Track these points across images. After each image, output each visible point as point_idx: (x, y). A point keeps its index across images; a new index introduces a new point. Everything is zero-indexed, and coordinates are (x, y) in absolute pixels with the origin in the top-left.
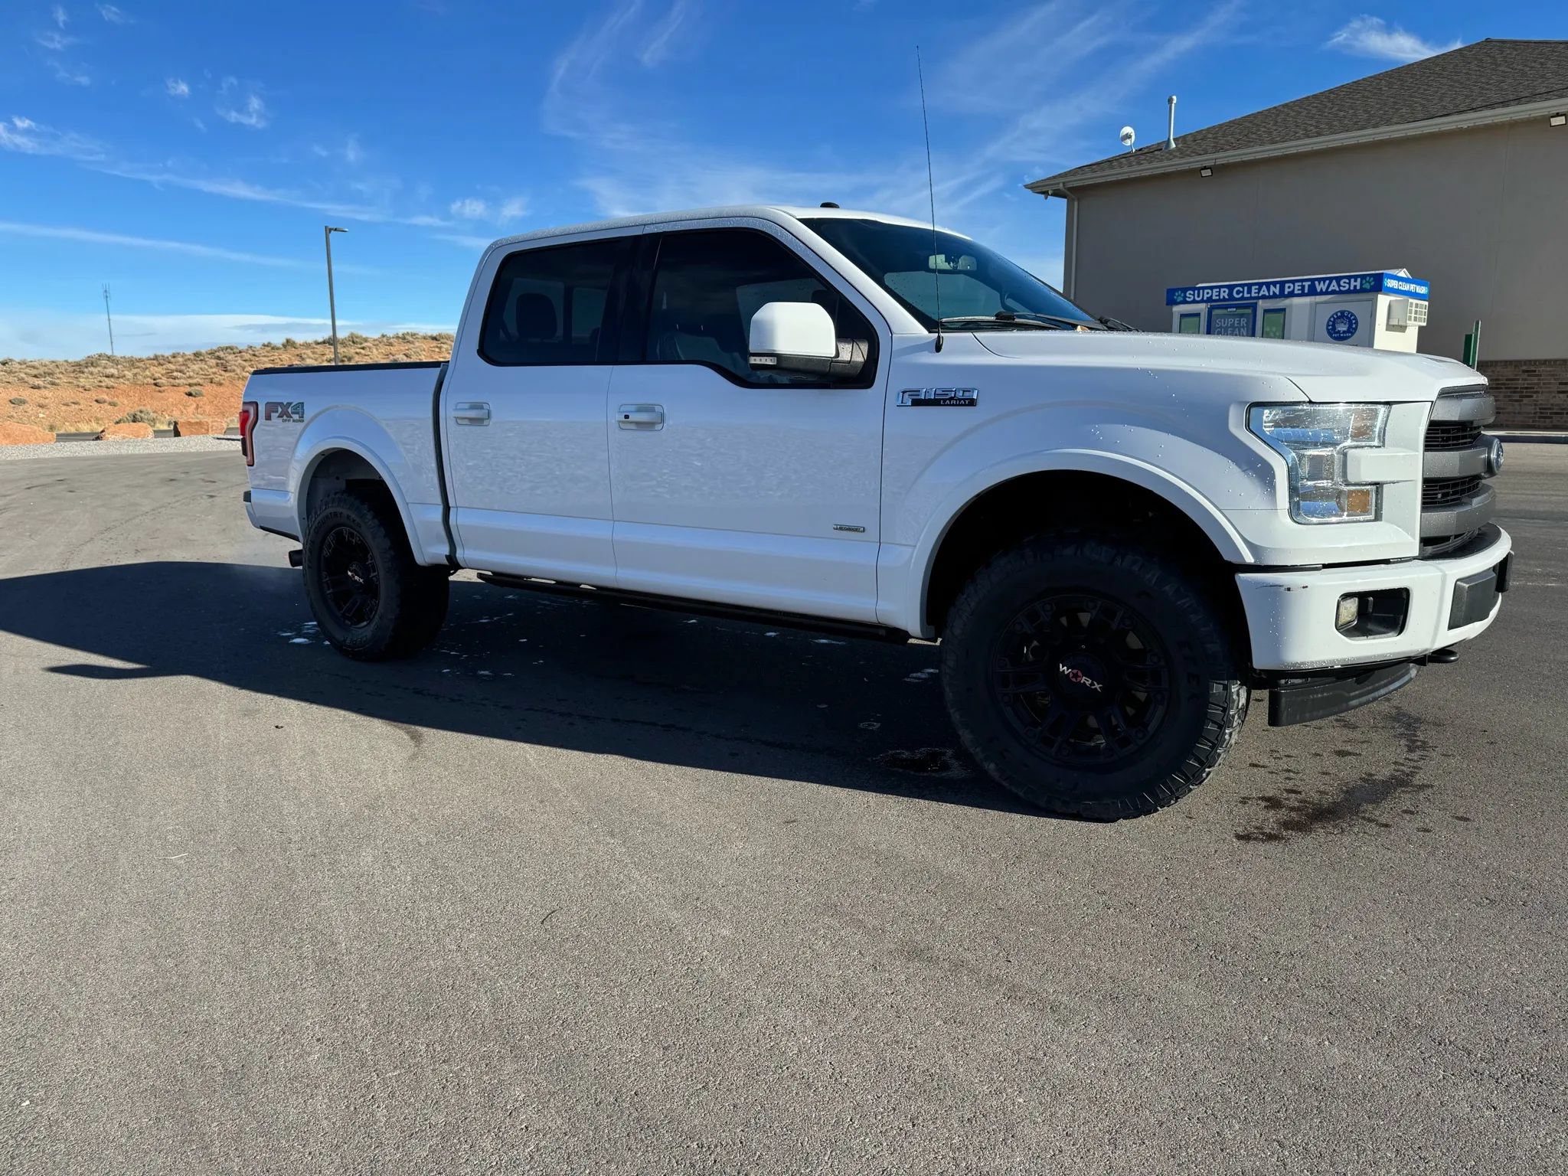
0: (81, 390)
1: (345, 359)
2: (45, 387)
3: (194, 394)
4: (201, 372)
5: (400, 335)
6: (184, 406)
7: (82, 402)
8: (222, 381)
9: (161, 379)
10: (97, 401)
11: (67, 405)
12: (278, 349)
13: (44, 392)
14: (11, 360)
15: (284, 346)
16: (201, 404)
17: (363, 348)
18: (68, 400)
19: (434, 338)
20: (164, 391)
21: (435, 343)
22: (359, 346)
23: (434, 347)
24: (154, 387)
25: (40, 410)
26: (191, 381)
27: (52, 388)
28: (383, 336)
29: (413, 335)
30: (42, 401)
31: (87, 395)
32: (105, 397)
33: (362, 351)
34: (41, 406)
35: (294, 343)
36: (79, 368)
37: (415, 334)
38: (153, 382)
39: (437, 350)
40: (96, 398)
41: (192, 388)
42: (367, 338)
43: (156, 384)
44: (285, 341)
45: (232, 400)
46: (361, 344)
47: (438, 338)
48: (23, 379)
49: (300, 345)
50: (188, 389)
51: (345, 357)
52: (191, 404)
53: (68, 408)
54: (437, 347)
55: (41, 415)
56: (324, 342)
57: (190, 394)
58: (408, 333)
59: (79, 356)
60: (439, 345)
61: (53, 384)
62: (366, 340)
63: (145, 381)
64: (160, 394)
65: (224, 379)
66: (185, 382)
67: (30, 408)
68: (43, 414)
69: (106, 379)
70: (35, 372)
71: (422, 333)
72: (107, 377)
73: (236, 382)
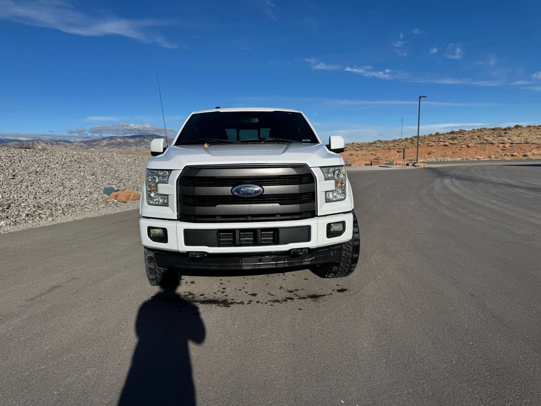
0: (368, 151)
1: (454, 139)
2: (359, 151)
3: (399, 151)
4: (404, 145)
5: (480, 129)
6: (395, 155)
7: (368, 154)
8: (409, 147)
9: (391, 147)
10: (371, 154)
11: (363, 155)
12: (433, 136)
13: (359, 152)
14: (354, 143)
15: (435, 135)
16: (401, 155)
17: (463, 134)
18: (364, 154)
19: (493, 129)
20: (391, 151)
21: (492, 131)
22: (462, 134)
23: (492, 133)
24: (388, 150)
25: (357, 157)
26: (399, 148)
27: (361, 151)
28: (473, 129)
29: (485, 129)
30: (357, 154)
31: (369, 152)
32: (374, 153)
33: (462, 135)
34: (357, 156)
35: (439, 133)
36: (370, 144)
37: (485, 128)
38: (388, 148)
39: (493, 134)
40: (371, 153)
41: (400, 150)
42: (466, 131)
43: (389, 149)
44: (436, 133)
45: (411, 153)
46: (463, 133)
47: (495, 129)
48: (354, 148)
49: (441, 134)
50: (398, 150)
51: (454, 138)
52: (398, 155)
53: (363, 156)
54: (493, 133)
55: (356, 159)
56: (450, 133)
57: (398, 152)
58: (483, 128)
59: (372, 141)
60: (494, 132)
61: (361, 149)
62: (465, 131)
63: (386, 148)
64: (389, 152)
65: (410, 147)
66: (397, 148)
67: (354, 156)
68: (357, 158)
69: (376, 148)
70: (358, 146)
71: (488, 128)
72: (377, 147)
73: (413, 148)
